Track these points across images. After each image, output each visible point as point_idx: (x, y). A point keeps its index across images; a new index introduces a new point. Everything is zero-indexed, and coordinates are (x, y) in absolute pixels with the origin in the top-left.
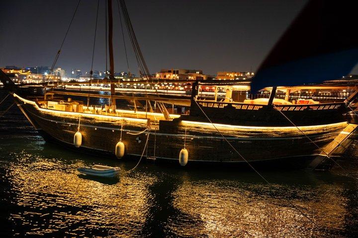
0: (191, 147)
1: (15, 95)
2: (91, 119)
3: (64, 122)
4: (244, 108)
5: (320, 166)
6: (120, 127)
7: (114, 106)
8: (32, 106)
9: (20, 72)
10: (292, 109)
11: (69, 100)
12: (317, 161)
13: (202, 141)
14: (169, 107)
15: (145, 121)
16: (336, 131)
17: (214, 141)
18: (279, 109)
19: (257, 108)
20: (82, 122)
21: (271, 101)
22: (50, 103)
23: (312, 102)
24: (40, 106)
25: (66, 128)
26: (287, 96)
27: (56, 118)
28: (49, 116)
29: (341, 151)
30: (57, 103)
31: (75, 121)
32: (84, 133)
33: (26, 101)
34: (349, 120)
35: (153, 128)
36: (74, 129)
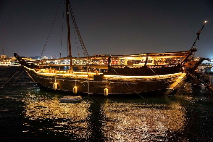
0: (109, 87)
1: (25, 67)
2: (61, 76)
3: (48, 78)
4: (133, 67)
5: (170, 94)
6: (75, 79)
7: (72, 70)
8: (33, 71)
9: (27, 59)
10: (156, 67)
11: (51, 68)
12: (168, 92)
13: (114, 84)
14: (98, 70)
15: (87, 76)
16: (177, 77)
17: (120, 84)
18: (150, 67)
19: (139, 67)
20: (57, 78)
21: (146, 64)
22: (41, 70)
23: (164, 64)
24: (37, 71)
25: (49, 81)
26: (153, 62)
27: (45, 76)
28: (41, 76)
29: (179, 86)
30: (45, 70)
31: (53, 77)
32: (58, 83)
33: (30, 69)
34: (182, 71)
35: (91, 79)
36: (53, 81)
